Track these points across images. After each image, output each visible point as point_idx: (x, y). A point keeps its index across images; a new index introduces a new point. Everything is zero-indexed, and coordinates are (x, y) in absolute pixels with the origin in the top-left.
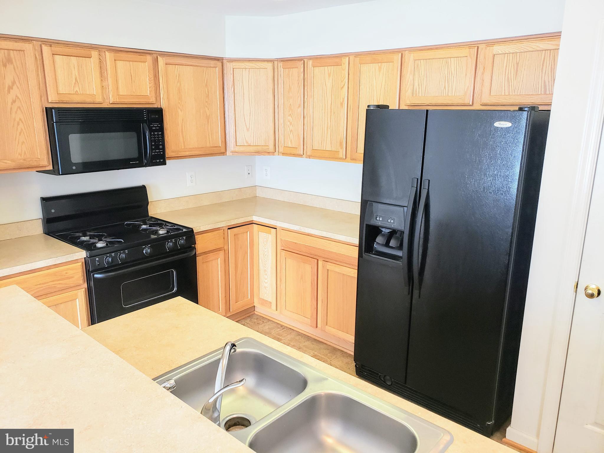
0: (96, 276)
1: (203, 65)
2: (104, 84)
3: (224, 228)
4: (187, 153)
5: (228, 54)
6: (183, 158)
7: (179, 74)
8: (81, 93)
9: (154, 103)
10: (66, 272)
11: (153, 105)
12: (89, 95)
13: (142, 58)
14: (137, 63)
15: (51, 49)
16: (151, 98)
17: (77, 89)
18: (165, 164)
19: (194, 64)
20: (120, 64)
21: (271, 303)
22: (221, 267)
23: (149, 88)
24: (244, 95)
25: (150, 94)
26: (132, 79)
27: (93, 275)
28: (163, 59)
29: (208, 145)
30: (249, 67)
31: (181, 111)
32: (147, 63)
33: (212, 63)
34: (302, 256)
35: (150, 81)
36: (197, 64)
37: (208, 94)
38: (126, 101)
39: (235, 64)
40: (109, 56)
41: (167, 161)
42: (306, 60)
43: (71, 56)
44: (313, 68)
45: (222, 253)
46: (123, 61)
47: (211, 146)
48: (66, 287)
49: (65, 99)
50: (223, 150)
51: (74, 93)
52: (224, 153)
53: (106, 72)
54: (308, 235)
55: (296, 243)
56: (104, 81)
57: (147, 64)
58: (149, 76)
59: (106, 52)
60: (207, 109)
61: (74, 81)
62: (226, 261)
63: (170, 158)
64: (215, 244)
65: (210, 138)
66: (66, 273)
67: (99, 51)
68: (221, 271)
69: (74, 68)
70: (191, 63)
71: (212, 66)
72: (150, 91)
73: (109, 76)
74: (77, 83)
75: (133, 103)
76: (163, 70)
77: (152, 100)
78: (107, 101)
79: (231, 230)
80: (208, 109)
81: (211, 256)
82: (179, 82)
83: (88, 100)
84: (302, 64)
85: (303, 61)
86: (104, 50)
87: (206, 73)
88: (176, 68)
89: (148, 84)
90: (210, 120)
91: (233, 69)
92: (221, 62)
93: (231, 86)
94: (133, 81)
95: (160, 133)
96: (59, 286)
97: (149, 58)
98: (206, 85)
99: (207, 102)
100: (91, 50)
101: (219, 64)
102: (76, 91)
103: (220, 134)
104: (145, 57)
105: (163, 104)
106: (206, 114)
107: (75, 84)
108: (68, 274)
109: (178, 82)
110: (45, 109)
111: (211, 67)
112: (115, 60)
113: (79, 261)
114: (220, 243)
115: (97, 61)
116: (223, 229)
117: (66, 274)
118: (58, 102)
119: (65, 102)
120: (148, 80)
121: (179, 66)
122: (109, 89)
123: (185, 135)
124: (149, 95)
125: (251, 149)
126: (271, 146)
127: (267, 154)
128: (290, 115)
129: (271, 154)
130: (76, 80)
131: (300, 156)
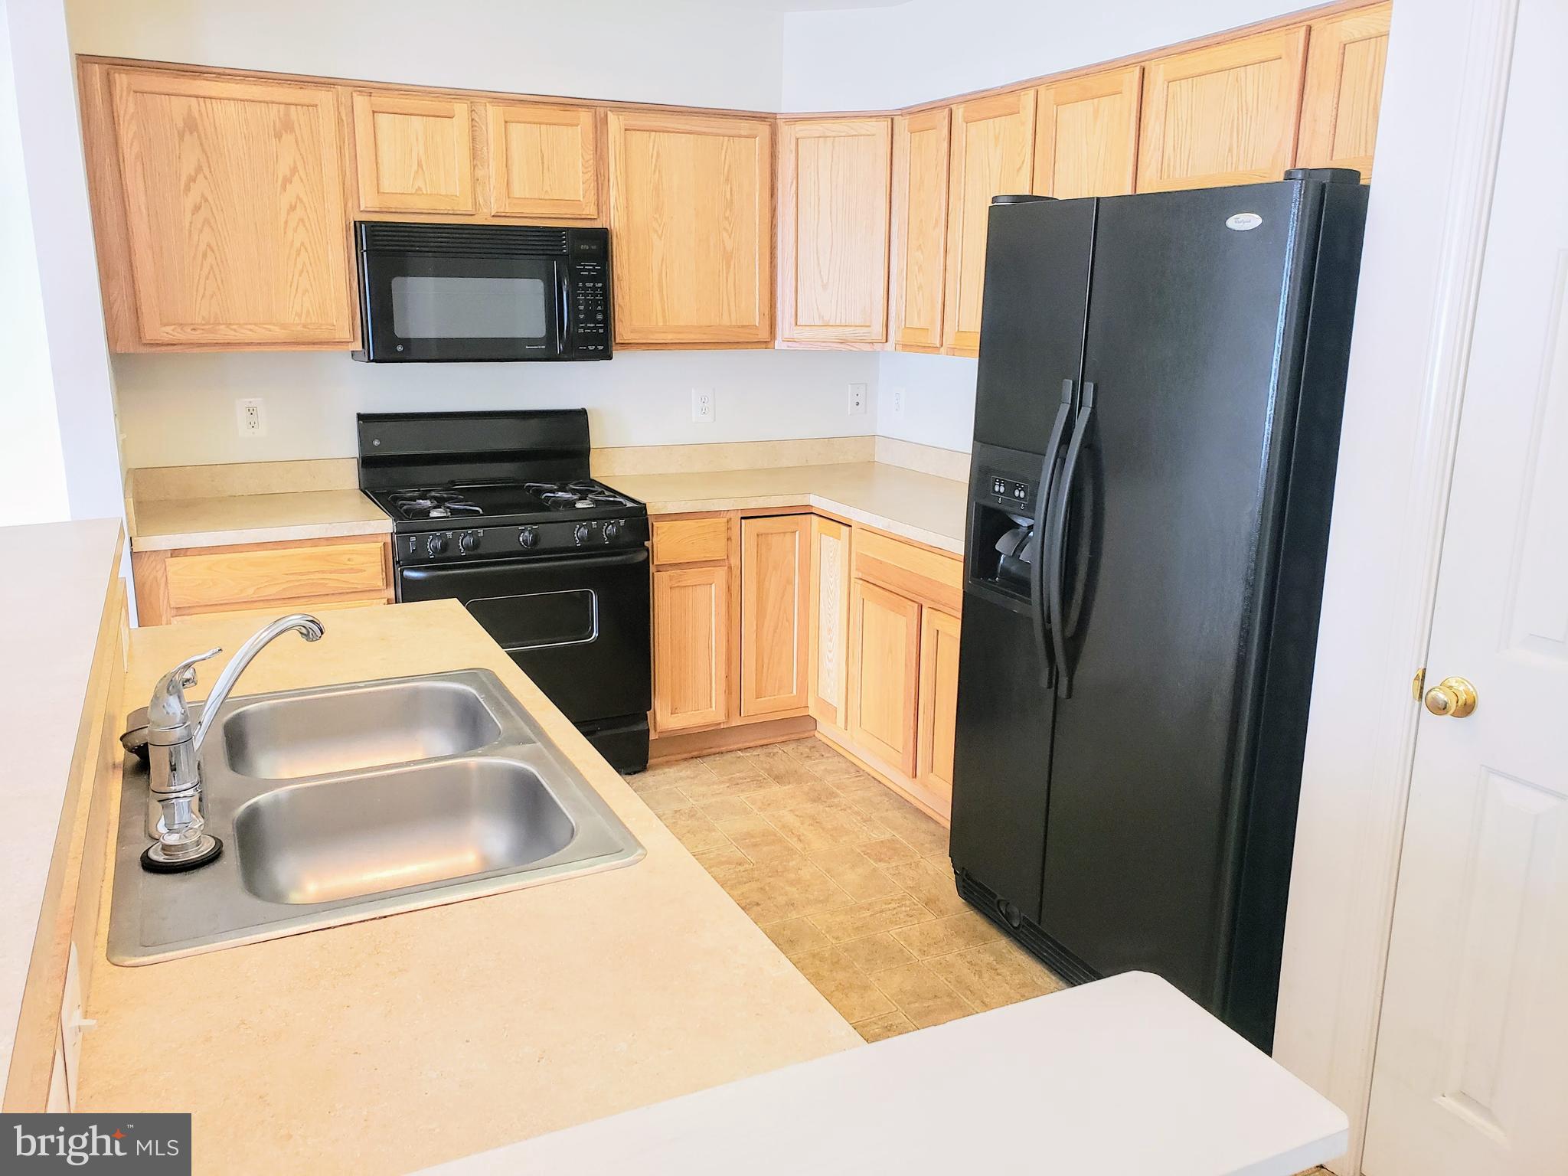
0: (406, 573)
1: (720, 131)
2: (480, 173)
3: (731, 515)
4: (669, 338)
5: (785, 104)
6: (659, 347)
7: (658, 153)
8: (429, 192)
9: (592, 217)
10: (348, 556)
11: (592, 222)
12: (447, 196)
13: (567, 116)
14: (557, 127)
15: (370, 100)
16: (586, 206)
17: (420, 183)
18: (610, 358)
19: (698, 129)
20: (516, 130)
21: (835, 710)
22: (717, 606)
23: (583, 183)
24: (819, 200)
25: (584, 197)
26: (543, 163)
27: (402, 572)
28: (619, 119)
29: (726, 321)
30: (834, 134)
31: (660, 238)
32: (579, 127)
33: (745, 126)
34: (892, 596)
35: (586, 168)
36: (704, 130)
37: (732, 200)
38: (527, 210)
39: (800, 129)
40: (493, 115)
41: (614, 352)
42: (954, 107)
43: (411, 115)
44: (965, 124)
45: (720, 574)
46: (524, 122)
47: (734, 324)
48: (349, 588)
49: (394, 204)
50: (764, 335)
51: (414, 192)
52: (767, 344)
53: (485, 148)
54: (907, 542)
55: (881, 562)
56: (480, 167)
57: (579, 130)
58: (582, 156)
59: (487, 104)
60: (725, 235)
61: (415, 167)
62: (733, 595)
63: (625, 345)
64: (705, 550)
65: (732, 304)
66: (349, 560)
67: (471, 103)
68: (717, 615)
69: (417, 140)
70: (688, 128)
71: (743, 133)
72: (585, 191)
73: (491, 155)
74: (420, 169)
75: (544, 216)
76: (618, 144)
77: (590, 210)
78: (485, 210)
79: (748, 521)
80: (730, 237)
81: (692, 576)
82: (657, 172)
83: (443, 207)
84: (945, 118)
85: (946, 111)
86: (484, 100)
87: (729, 151)
88: (652, 137)
89: (581, 174)
90: (732, 263)
91: (797, 139)
92: (768, 123)
93: (790, 181)
94: (546, 166)
95: (600, 285)
96: (332, 584)
97: (585, 117)
98: (727, 180)
99: (727, 218)
100: (453, 100)
101: (764, 129)
102: (419, 187)
103: (757, 297)
104: (573, 114)
105: (614, 221)
106: (725, 248)
107: (417, 172)
108: (353, 563)
109: (655, 171)
110: (352, 224)
111: (740, 136)
112: (506, 122)
113: (380, 538)
114: (716, 548)
115: (466, 125)
116: (729, 516)
117: (350, 563)
118: (377, 210)
119: (394, 210)
120: (581, 165)
121: (658, 133)
122: (489, 184)
123: (667, 295)
124: (582, 200)
125: (830, 334)
126: (878, 328)
127: (867, 348)
128: (919, 247)
129: (878, 347)
130: (420, 165)
131: (935, 349)
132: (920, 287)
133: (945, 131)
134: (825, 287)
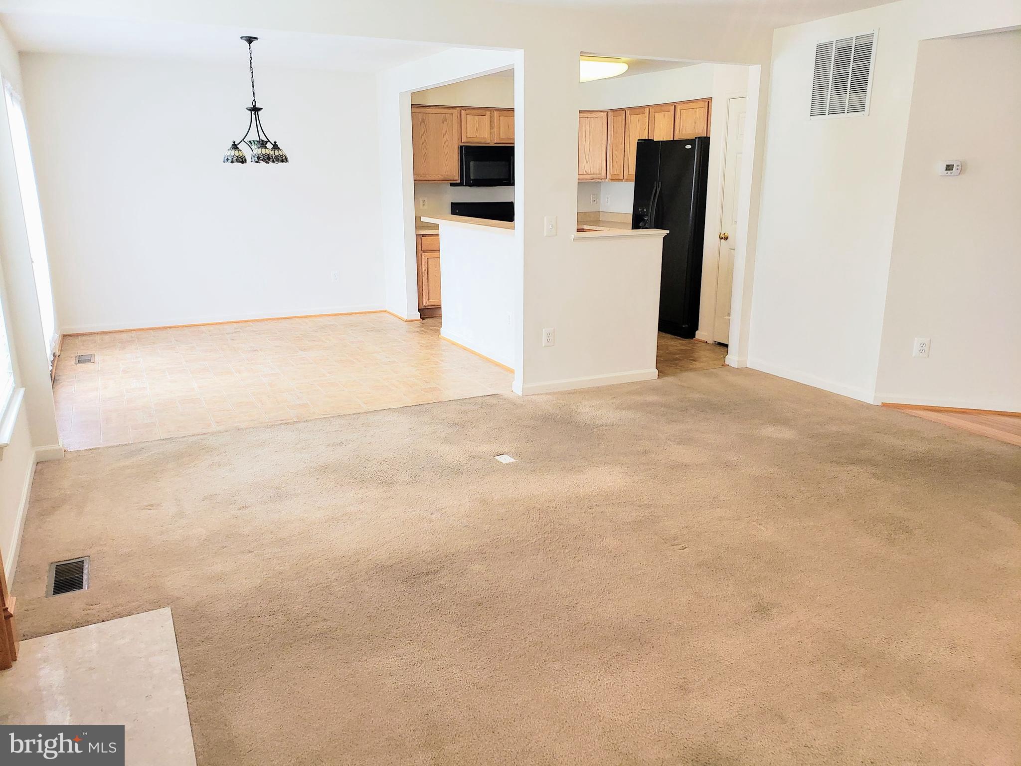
2: (492, 131)
8: (479, 137)
12: (483, 138)
15: (466, 112)
17: (477, 134)
20: (502, 118)
24: (586, 136)
30: (590, 117)
38: (504, 141)
40: (496, 114)
42: (626, 110)
43: (476, 115)
44: (630, 116)
46: (504, 116)
49: (470, 141)
51: (475, 137)
53: (493, 123)
56: (492, 129)
59: (494, 111)
67: (491, 111)
69: (477, 122)
73: (495, 126)
74: (477, 131)
75: (508, 143)
78: (493, 142)
83: (483, 141)
84: (624, 113)
85: (624, 111)
100: (487, 111)
102: (477, 136)
110: (459, 147)
112: (499, 116)
115: (490, 117)
118: (467, 142)
122: (494, 134)
125: (588, 177)
126: (603, 174)
127: (600, 181)
128: (616, 150)
129: (603, 180)
130: (477, 129)
131: (621, 180)
132: (616, 162)
133: (624, 117)
134: (587, 162)
